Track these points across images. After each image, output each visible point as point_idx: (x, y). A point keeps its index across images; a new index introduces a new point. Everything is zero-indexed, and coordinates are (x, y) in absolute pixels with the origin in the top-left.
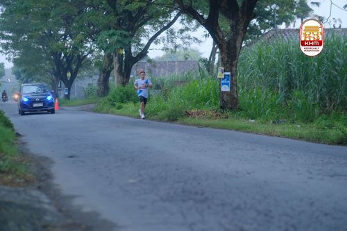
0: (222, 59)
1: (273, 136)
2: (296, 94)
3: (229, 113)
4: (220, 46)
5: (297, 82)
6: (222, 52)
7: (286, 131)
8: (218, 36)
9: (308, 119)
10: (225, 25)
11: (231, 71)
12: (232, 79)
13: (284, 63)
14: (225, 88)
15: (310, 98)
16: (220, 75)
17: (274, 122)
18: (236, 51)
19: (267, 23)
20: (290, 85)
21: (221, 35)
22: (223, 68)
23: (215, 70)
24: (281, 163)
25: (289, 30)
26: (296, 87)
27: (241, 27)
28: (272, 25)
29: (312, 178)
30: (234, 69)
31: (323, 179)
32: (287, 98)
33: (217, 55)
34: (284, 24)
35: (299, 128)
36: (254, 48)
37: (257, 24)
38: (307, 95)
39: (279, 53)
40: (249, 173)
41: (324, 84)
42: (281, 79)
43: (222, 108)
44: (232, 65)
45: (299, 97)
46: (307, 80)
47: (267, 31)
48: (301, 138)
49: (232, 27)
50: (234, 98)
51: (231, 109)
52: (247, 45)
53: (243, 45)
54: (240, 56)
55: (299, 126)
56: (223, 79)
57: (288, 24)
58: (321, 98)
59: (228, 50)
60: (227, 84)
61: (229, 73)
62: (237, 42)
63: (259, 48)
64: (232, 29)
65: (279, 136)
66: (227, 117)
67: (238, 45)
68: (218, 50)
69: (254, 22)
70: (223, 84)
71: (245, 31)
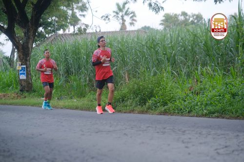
0: (19, 56)
1: (58, 108)
2: (72, 78)
3: (27, 94)
4: (17, 48)
5: (73, 70)
6: (18, 51)
7: (67, 104)
8: (15, 40)
9: (82, 95)
10: (19, 32)
11: (26, 64)
12: (27, 70)
13: (63, 58)
14: (23, 77)
15: (82, 80)
16: (19, 67)
17: (58, 99)
18: (29, 50)
19: (50, 30)
20: (68, 72)
21: (17, 39)
22: (20, 63)
23: (15, 64)
24: (63, 126)
25: (65, 34)
26: (73, 73)
27: (31, 33)
28: (54, 31)
29: (83, 135)
30: (28, 63)
31: (91, 135)
32: (67, 81)
33: (16, 54)
34: (62, 30)
35: (75, 102)
36: (42, 48)
37: (43, 30)
38: (80, 79)
39: (59, 51)
40: (41, 135)
41: (92, 70)
42: (61, 68)
43: (21, 90)
44: (26, 60)
45: (75, 80)
46: (79, 68)
47: (50, 35)
48: (77, 108)
49: (25, 33)
50: (29, 83)
51: (27, 91)
52: (37, 46)
53: (34, 46)
54: (32, 54)
55: (75, 100)
56: (21, 71)
57: (64, 30)
58: (90, 80)
59: (23, 51)
60: (24, 74)
61: (25, 66)
62: (29, 44)
63: (45, 47)
64: (25, 36)
65: (62, 108)
66: (25, 97)
67: (30, 46)
68: (16, 50)
69: (41, 29)
70: (21, 74)
71: (34, 35)
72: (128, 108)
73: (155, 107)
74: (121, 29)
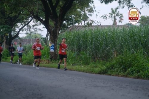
0: (51, 38)
1: (72, 70)
2: (82, 53)
3: (54, 61)
5: (83, 48)
7: (78, 68)
8: (49, 28)
9: (87, 63)
10: (52, 24)
11: (54, 43)
12: (55, 46)
13: (77, 40)
14: (52, 50)
15: (88, 54)
16: (50, 45)
17: (72, 65)
18: (57, 35)
19: (70, 23)
20: (79, 49)
22: (51, 42)
23: (48, 42)
24: (74, 82)
25: (79, 26)
26: (82, 50)
27: (59, 25)
28: (72, 24)
29: (86, 88)
30: (56, 42)
31: (91, 88)
32: (78, 54)
33: (49, 36)
34: (77, 23)
35: (83, 67)
36: (64, 33)
37: (66, 23)
38: (87, 53)
39: (75, 36)
40: (61, 86)
41: (94, 49)
42: (76, 46)
43: (51, 59)
44: (55, 41)
45: (83, 54)
46: (86, 47)
47: (70, 26)
48: (83, 71)
49: (55, 24)
50: (56, 55)
51: (54, 59)
52: (62, 32)
53: (60, 32)
54: (59, 37)
55: (83, 66)
56: (51, 47)
57: (79, 24)
58: (93, 55)
59: (53, 34)
60: (53, 49)
61: (54, 44)
62: (57, 31)
63: (67, 33)
64: (55, 25)
65: (74, 71)
66: (53, 63)
67: (57, 32)
68: (49, 34)
69: (65, 22)
70: (51, 49)
71: (60, 26)
72: (115, 73)
73: (132, 73)
74: (113, 24)
